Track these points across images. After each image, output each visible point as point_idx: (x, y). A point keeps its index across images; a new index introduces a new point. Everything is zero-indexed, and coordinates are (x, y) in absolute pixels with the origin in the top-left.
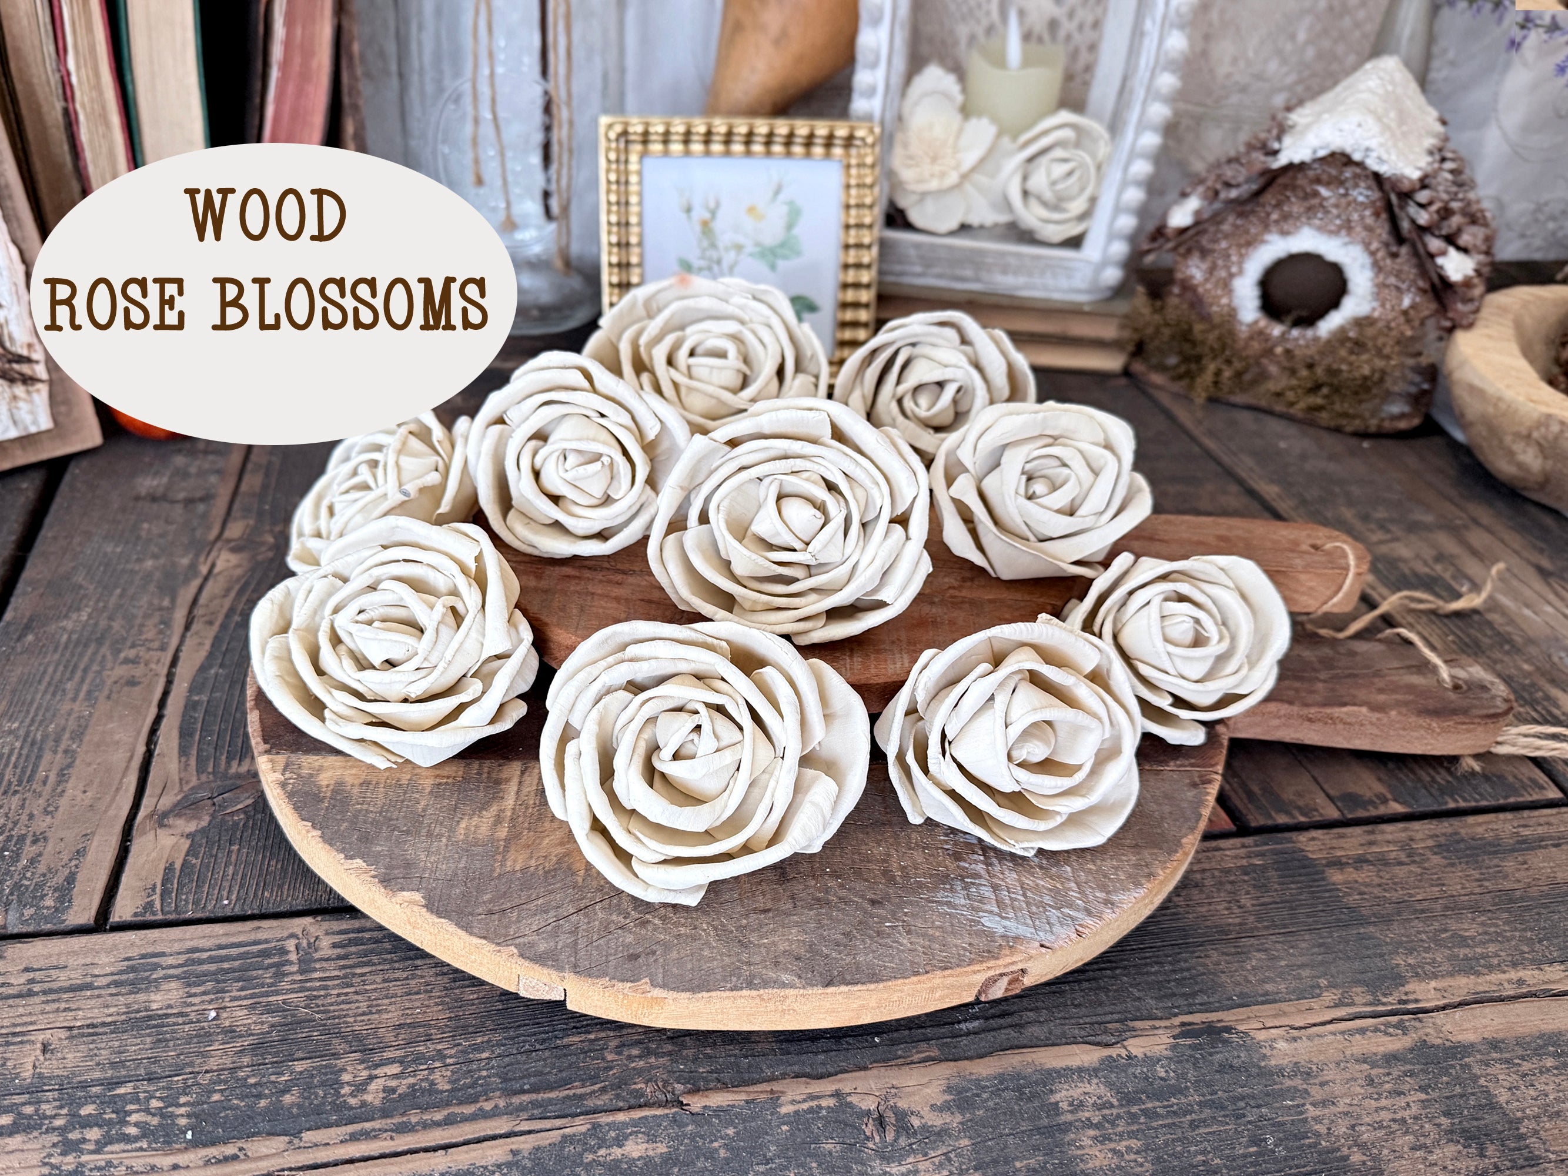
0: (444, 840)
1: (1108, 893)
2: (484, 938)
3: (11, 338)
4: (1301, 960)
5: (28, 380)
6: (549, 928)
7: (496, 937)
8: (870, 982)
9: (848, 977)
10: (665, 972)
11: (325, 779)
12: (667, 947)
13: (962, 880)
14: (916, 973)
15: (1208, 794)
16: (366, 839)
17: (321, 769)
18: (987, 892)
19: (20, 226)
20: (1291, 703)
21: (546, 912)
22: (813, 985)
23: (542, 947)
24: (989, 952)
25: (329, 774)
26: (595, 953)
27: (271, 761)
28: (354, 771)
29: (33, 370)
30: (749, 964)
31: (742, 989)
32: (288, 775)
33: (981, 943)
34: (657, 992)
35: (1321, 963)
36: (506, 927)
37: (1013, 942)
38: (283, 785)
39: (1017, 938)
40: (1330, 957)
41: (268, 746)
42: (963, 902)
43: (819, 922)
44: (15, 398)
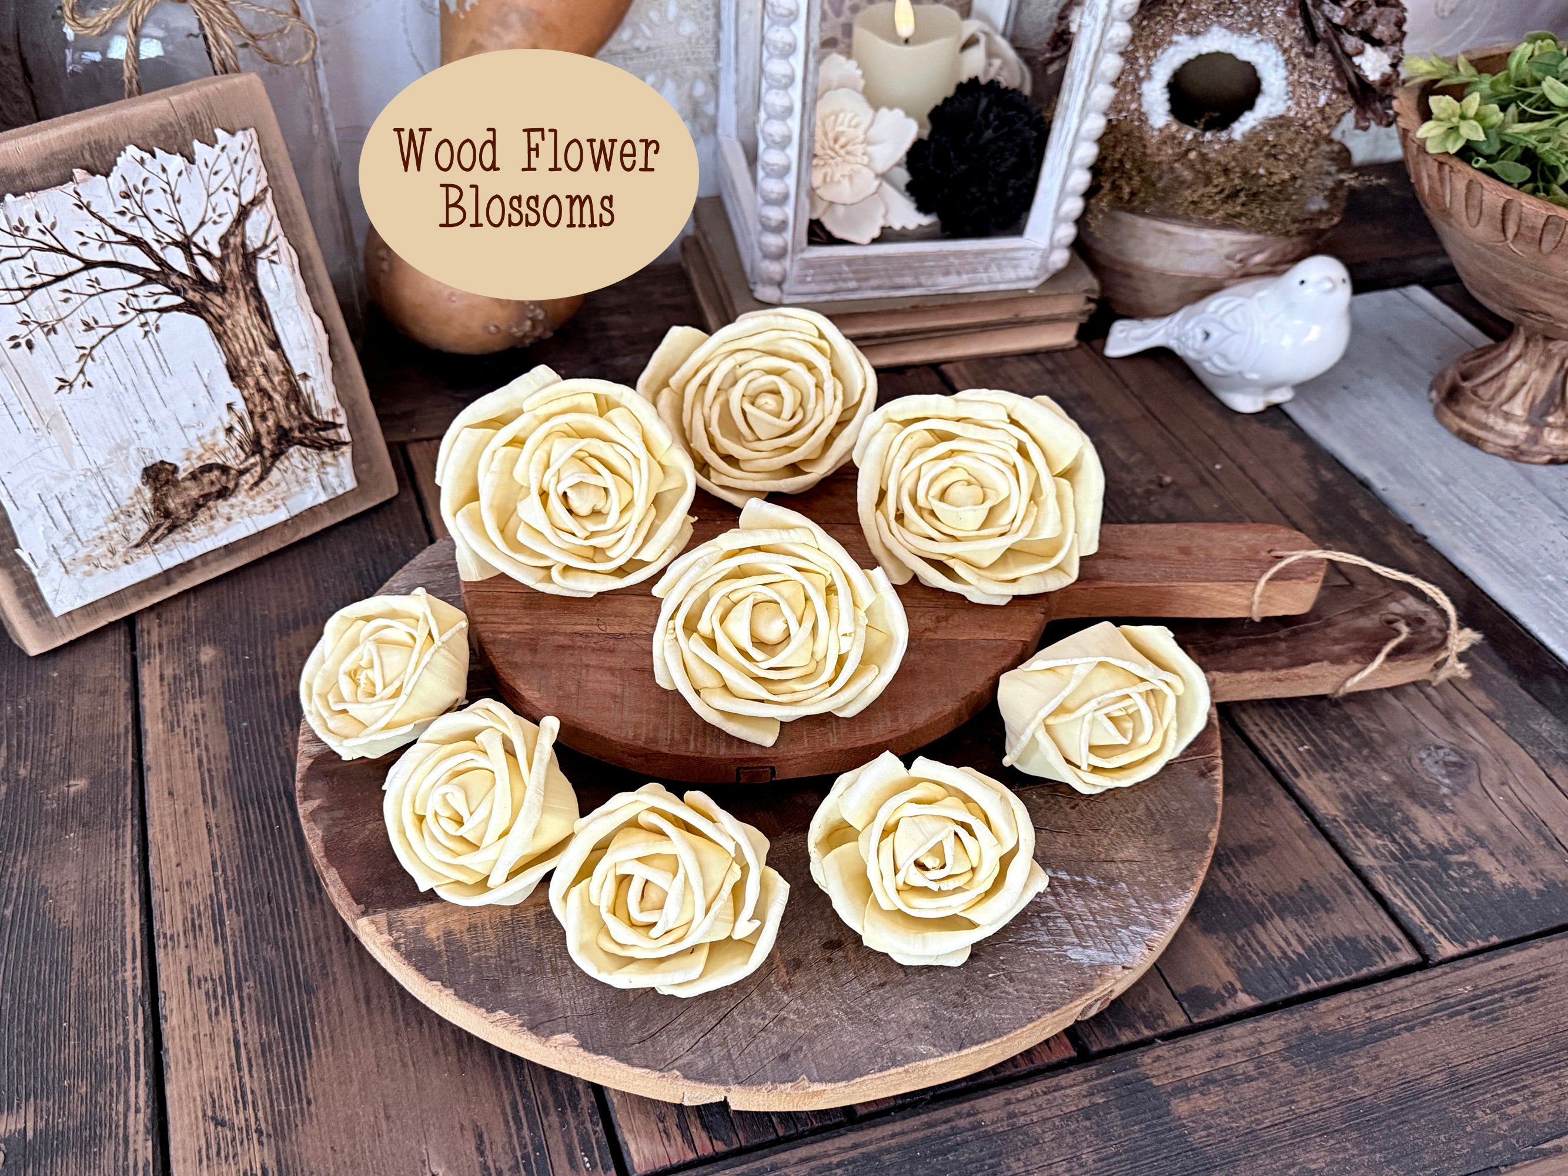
0: (569, 973)
1: (1163, 902)
2: (646, 1067)
3: (317, 406)
5: (335, 445)
6: (700, 1044)
7: (658, 1064)
8: (995, 1037)
9: (975, 1037)
10: (817, 1065)
11: (433, 931)
12: (810, 1040)
13: (1039, 916)
14: (1031, 1020)
15: (1216, 781)
16: (497, 988)
17: (423, 921)
18: (1062, 923)
19: (321, 295)
20: (1262, 670)
21: (691, 1028)
22: (949, 1052)
23: (701, 1065)
24: (1084, 985)
25: (434, 925)
26: (749, 1060)
27: (373, 922)
28: (456, 917)
29: (338, 434)
30: (887, 1041)
31: (888, 1068)
32: (395, 935)
33: (1075, 978)
34: (817, 1087)
36: (661, 1052)
37: (1100, 970)
38: (396, 946)
39: (1102, 966)
41: (362, 906)
42: (1046, 938)
43: (932, 986)
44: (323, 463)
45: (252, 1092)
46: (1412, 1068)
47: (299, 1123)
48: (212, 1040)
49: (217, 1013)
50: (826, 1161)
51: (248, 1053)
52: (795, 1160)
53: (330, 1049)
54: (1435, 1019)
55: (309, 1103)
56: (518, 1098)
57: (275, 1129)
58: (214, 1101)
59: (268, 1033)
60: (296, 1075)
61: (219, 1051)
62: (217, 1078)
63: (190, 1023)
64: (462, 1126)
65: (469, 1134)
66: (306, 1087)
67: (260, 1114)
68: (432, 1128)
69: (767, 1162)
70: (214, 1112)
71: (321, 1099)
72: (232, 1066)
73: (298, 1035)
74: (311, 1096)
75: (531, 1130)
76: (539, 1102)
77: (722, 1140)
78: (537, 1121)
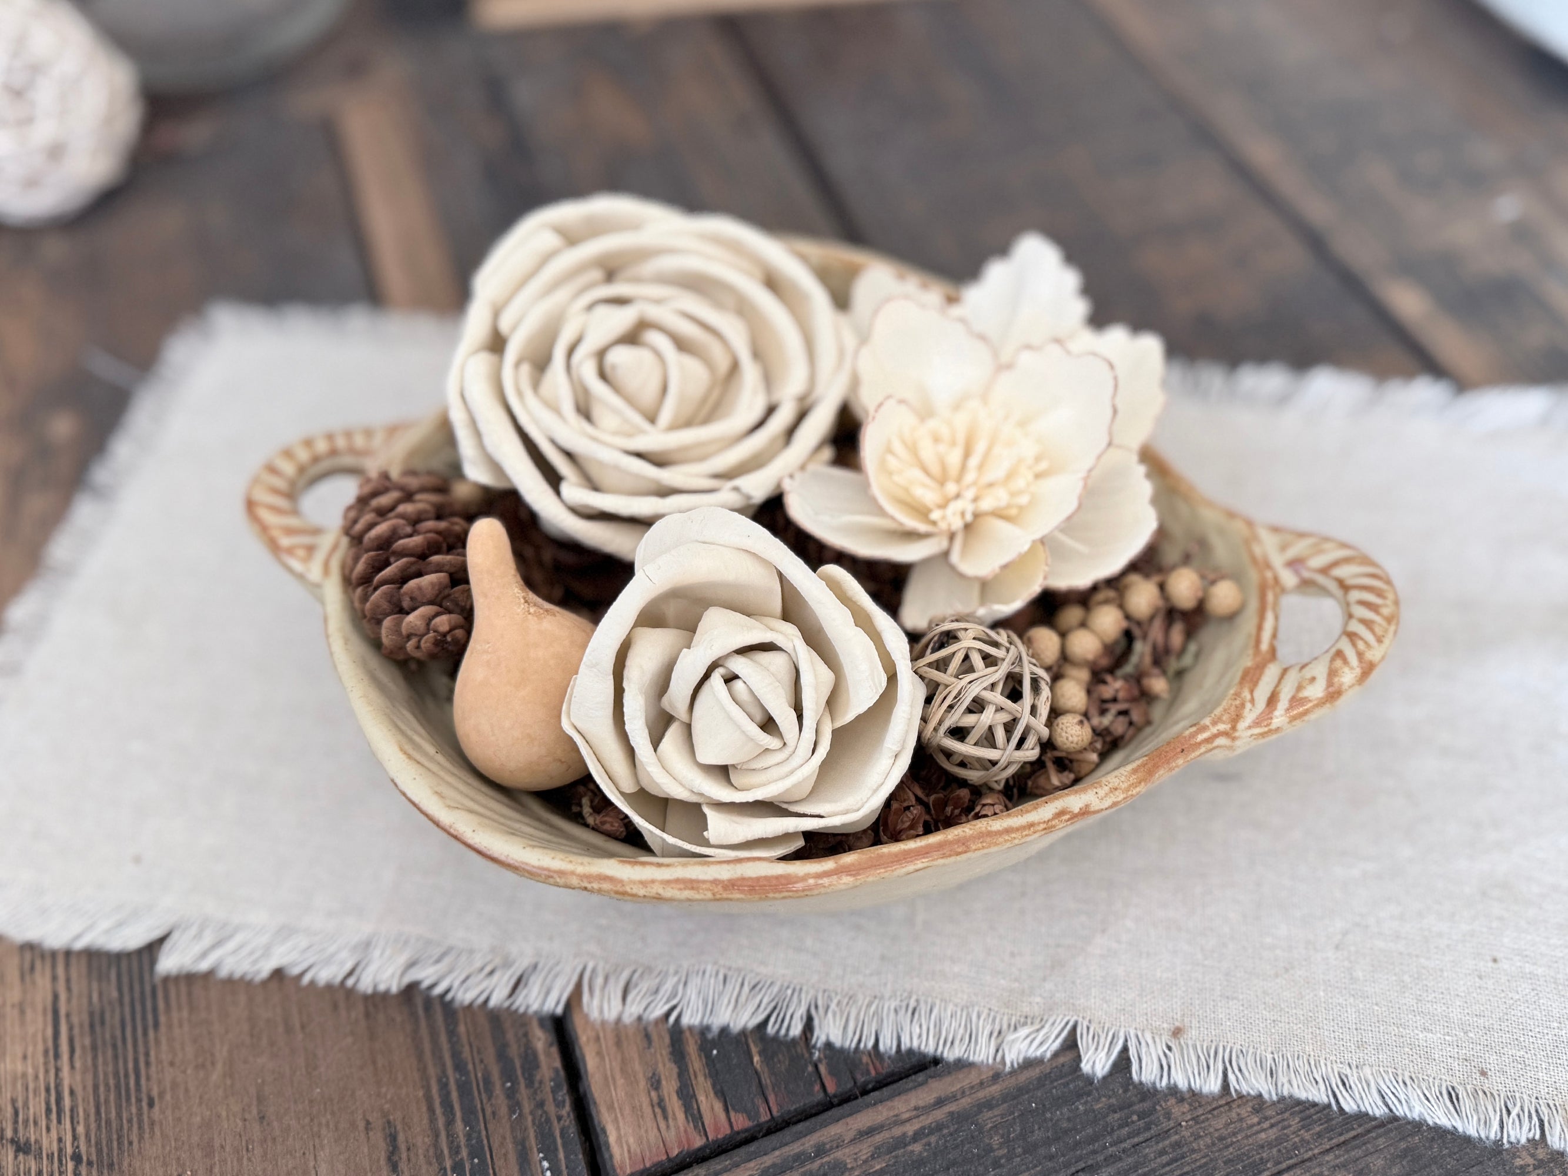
45: (72, 1092)
47: (135, 1139)
48: (22, 1012)
49: (32, 968)
50: (897, 1131)
51: (71, 1028)
52: (852, 1134)
53: (185, 1014)
55: (151, 1104)
56: (450, 1071)
57: (99, 1151)
58: (16, 1113)
59: (100, 994)
60: (136, 1061)
61: (31, 1030)
62: (24, 1075)
64: (368, 1123)
65: (378, 1138)
66: (148, 1079)
67: (81, 1129)
68: (324, 1131)
69: (809, 1143)
70: (15, 1131)
71: (168, 1097)
72: (46, 1052)
74: (155, 1093)
75: (466, 1123)
76: (480, 1075)
77: (744, 1110)
78: (476, 1107)
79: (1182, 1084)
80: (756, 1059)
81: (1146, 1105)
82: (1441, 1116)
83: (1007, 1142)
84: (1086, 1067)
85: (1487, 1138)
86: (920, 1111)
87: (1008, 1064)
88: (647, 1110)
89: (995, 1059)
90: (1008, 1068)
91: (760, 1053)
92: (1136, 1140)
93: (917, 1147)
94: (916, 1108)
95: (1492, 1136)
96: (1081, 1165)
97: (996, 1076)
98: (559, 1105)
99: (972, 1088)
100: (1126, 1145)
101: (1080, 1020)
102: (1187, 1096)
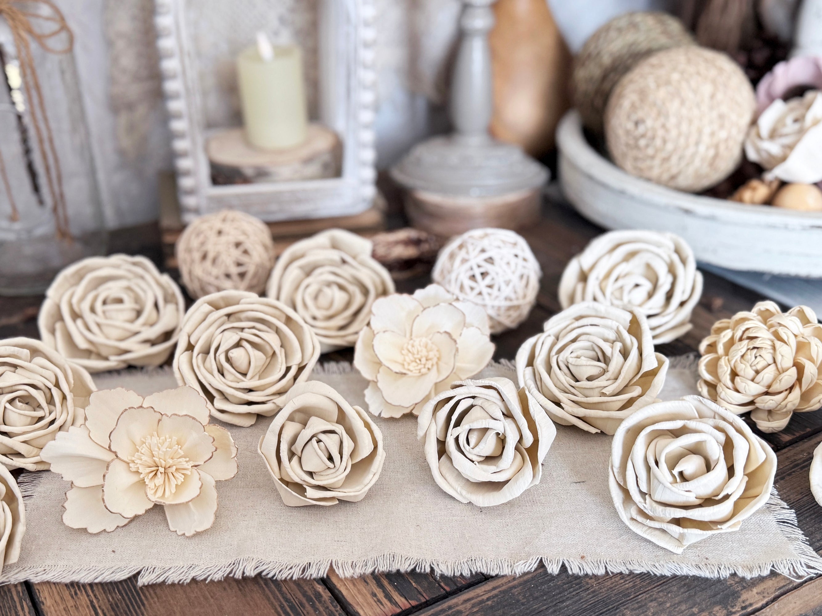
4: (677, 600)
35: (690, 597)
40: (692, 592)
46: (791, 496)
48: (77, 608)
49: (76, 594)
50: (480, 599)
51: (103, 611)
52: (461, 601)
53: (156, 599)
54: (794, 472)
56: (284, 602)
59: (113, 598)
61: (83, 613)
63: (60, 602)
73: (133, 595)
76: (297, 602)
77: (414, 599)
78: (299, 612)
79: (590, 573)
80: (414, 584)
81: (578, 581)
82: (694, 572)
83: (524, 597)
84: (549, 571)
85: (714, 577)
86: (487, 592)
87: (518, 574)
88: (374, 603)
89: (512, 572)
90: (518, 576)
91: (415, 582)
92: (577, 592)
93: (489, 603)
94: (485, 591)
95: (716, 576)
96: (558, 601)
97: (514, 579)
98: (335, 607)
99: (506, 583)
100: (574, 593)
101: (543, 557)
102: (593, 577)
